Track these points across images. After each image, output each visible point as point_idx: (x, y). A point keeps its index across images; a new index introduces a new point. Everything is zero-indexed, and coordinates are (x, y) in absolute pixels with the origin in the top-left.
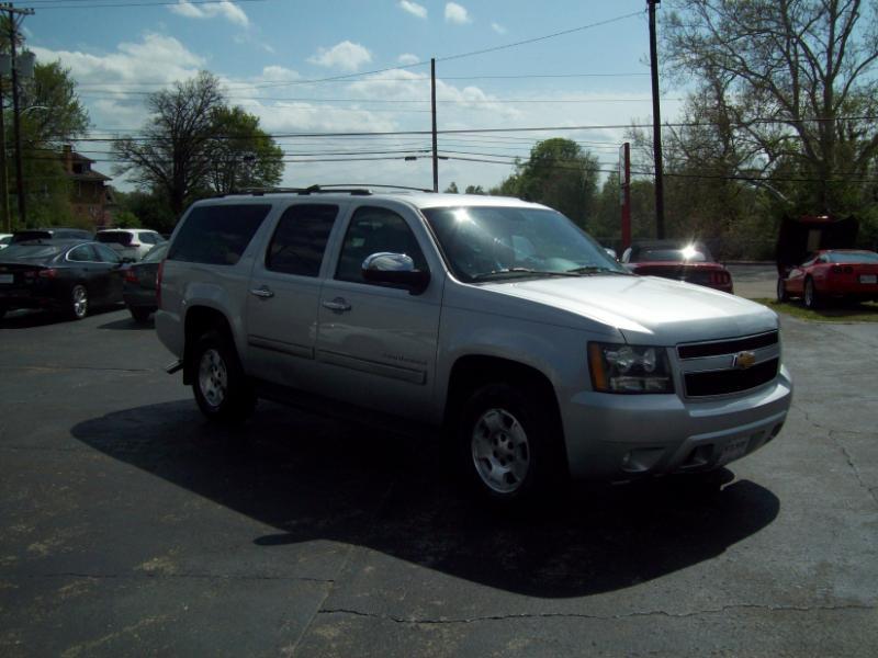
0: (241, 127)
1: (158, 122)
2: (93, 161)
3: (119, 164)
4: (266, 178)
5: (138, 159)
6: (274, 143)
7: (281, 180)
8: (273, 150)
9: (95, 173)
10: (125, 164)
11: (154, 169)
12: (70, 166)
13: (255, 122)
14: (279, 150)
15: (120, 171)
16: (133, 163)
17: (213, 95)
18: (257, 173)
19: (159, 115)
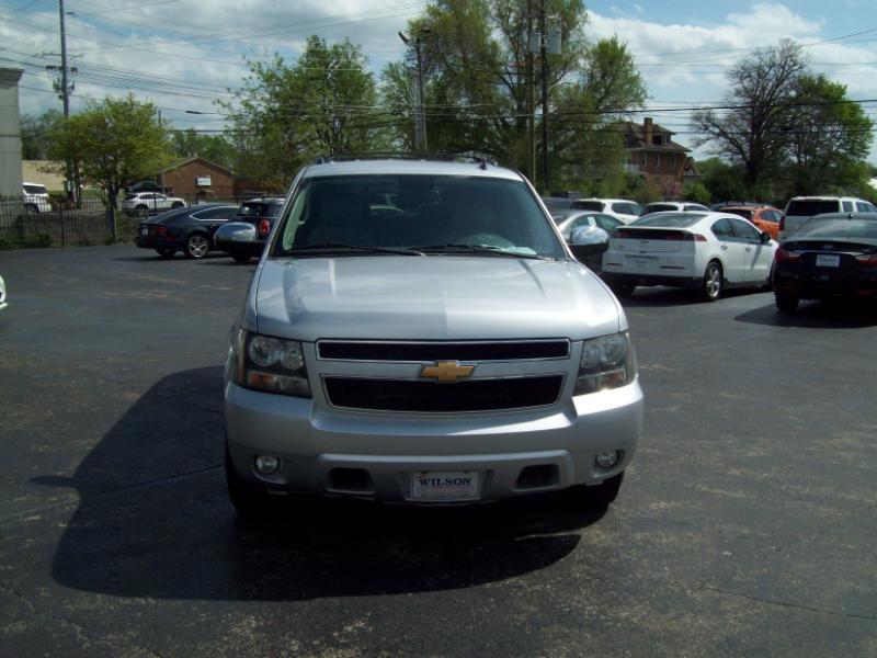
0: (826, 97)
1: (738, 93)
2: (674, 134)
3: (697, 136)
4: (852, 151)
5: (717, 130)
6: (862, 112)
7: (868, 153)
8: (860, 120)
9: (675, 144)
10: (703, 137)
11: (733, 141)
12: (650, 137)
13: (841, 90)
14: (868, 120)
15: (699, 143)
16: (711, 135)
17: (795, 65)
18: (841, 145)
19: (739, 86)
